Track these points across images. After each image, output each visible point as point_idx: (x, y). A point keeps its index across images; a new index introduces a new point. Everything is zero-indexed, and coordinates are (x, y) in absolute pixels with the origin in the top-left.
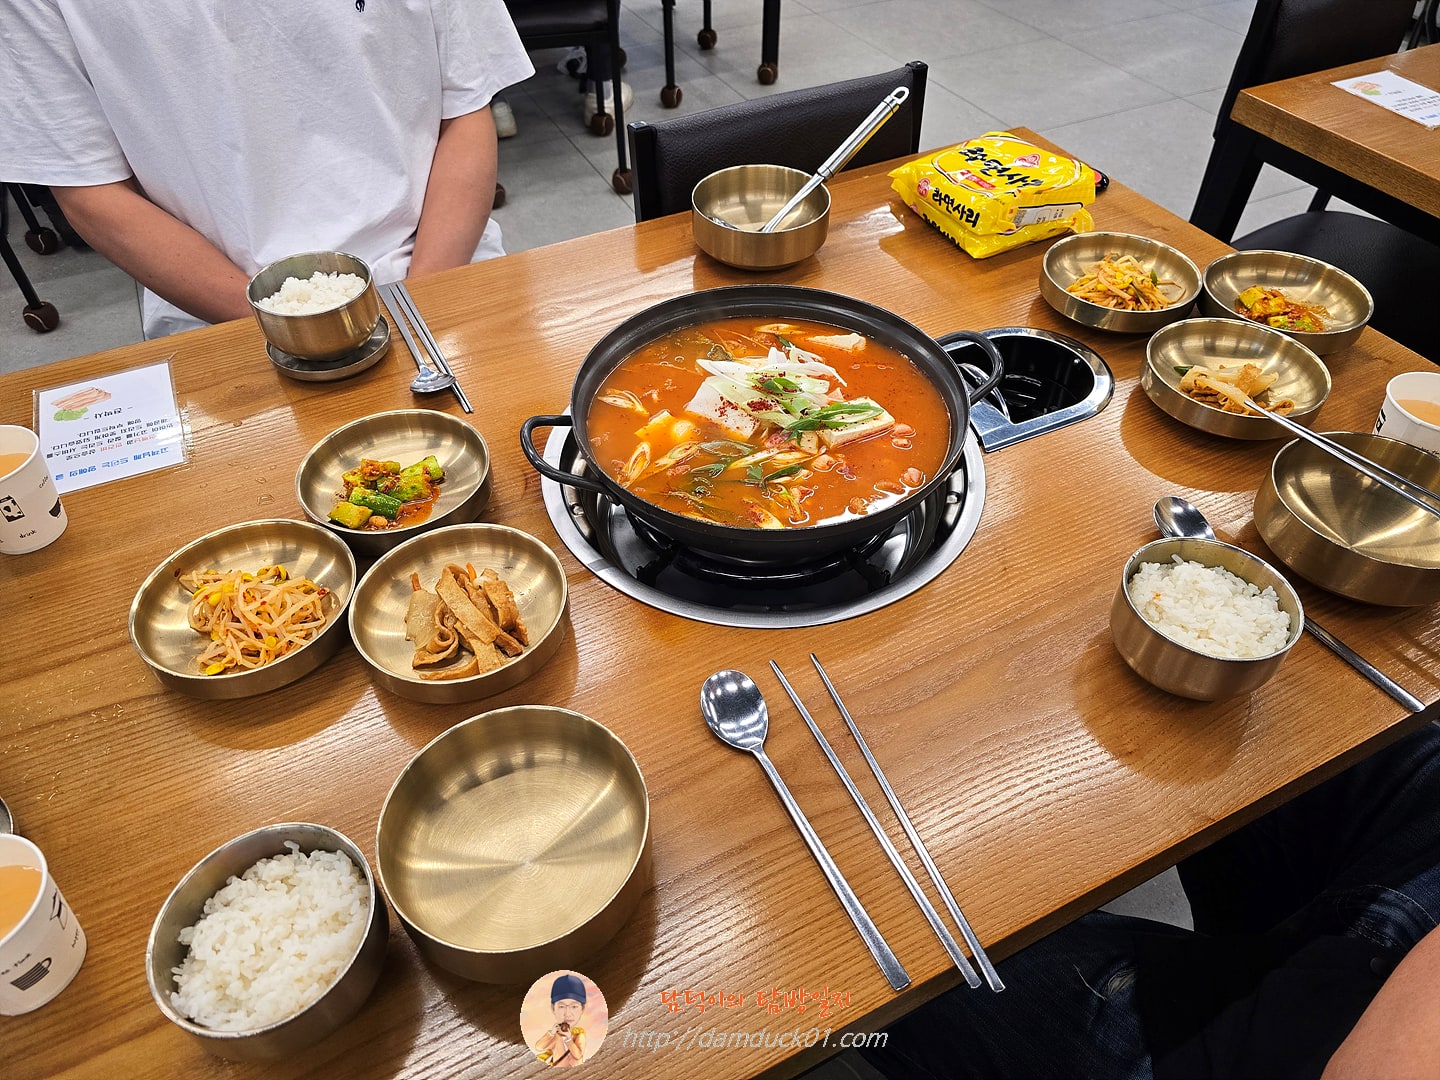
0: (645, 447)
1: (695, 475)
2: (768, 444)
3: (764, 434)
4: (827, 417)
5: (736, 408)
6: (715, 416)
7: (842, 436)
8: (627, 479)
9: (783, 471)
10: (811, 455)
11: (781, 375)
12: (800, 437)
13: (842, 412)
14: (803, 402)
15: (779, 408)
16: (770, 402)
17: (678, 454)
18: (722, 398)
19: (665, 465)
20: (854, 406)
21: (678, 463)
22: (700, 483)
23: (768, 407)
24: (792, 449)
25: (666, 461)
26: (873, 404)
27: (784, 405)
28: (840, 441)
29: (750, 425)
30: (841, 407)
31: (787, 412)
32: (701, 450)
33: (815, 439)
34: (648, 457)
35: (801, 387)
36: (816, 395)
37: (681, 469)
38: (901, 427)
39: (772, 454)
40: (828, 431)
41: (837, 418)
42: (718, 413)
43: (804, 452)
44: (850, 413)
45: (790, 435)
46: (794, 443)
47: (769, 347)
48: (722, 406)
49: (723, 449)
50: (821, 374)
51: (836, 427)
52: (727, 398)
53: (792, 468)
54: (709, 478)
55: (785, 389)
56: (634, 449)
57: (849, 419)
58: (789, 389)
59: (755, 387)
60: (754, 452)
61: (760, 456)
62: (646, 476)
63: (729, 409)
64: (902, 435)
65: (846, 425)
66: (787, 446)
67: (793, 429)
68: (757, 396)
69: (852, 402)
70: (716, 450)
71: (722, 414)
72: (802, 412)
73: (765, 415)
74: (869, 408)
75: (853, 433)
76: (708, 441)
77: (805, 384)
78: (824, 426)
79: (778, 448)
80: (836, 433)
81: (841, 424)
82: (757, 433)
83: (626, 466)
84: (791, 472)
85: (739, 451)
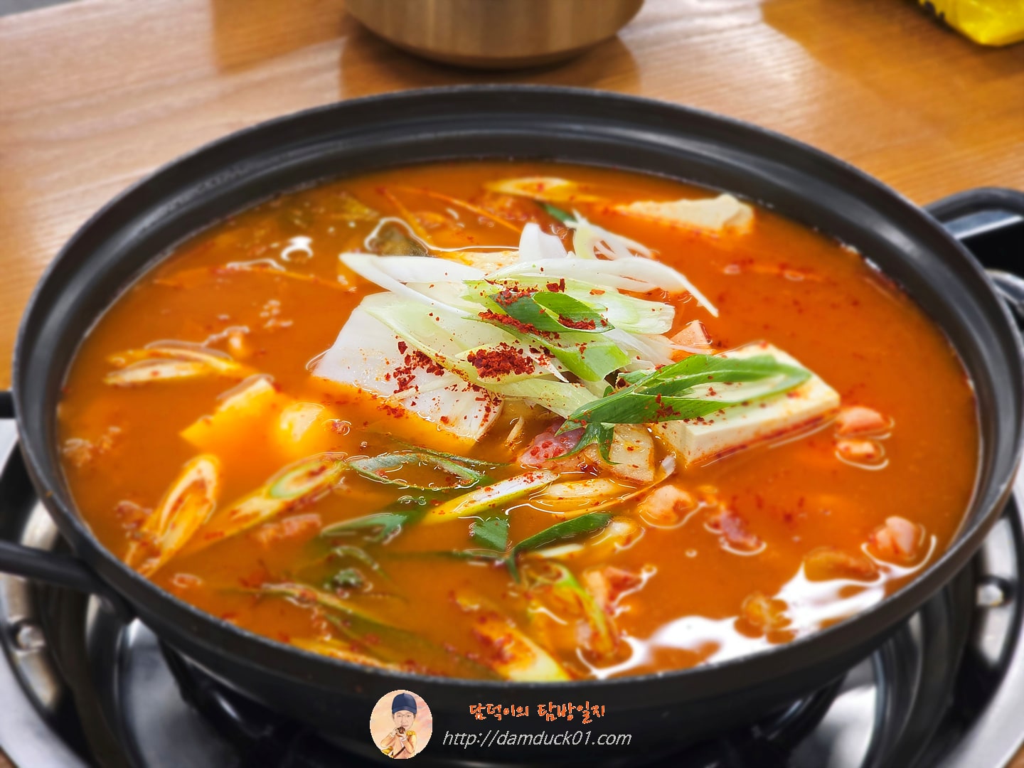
0: (204, 469)
1: (335, 541)
2: (525, 459)
3: (515, 432)
4: (675, 388)
5: (438, 370)
6: (386, 391)
7: (713, 437)
8: (154, 552)
9: (564, 529)
10: (637, 484)
11: (553, 287)
12: (607, 439)
13: (710, 378)
14: (613, 352)
15: (552, 368)
16: (527, 353)
17: (290, 487)
18: (402, 347)
19: (256, 514)
20: (737, 364)
21: (290, 509)
22: (349, 561)
23: (522, 366)
24: (590, 472)
25: (261, 504)
26: (783, 358)
27: (564, 361)
28: (709, 448)
29: (477, 410)
30: (706, 364)
31: (572, 378)
32: (353, 477)
33: (646, 447)
34: (211, 493)
35: (606, 316)
36: (644, 338)
37: (296, 524)
38: (856, 415)
39: (537, 483)
40: (676, 425)
41: (699, 393)
42: (394, 383)
43: (620, 478)
44: (729, 380)
45: (581, 434)
46: (593, 455)
47: (521, 225)
48: (403, 366)
49: (409, 471)
50: (651, 286)
51: (697, 414)
52: (415, 344)
53: (586, 519)
54: (369, 548)
55: (566, 321)
56: (174, 473)
57: (728, 395)
58: (576, 320)
59: (489, 316)
60: (490, 479)
61: (506, 489)
62: (203, 544)
63: (421, 374)
64: (860, 432)
65: (721, 409)
66: (573, 463)
67: (588, 419)
68: (492, 339)
69: (732, 355)
70: (392, 476)
71: (403, 385)
72: (611, 378)
73: (514, 385)
74: (774, 368)
75: (740, 431)
76: (370, 452)
77: (615, 309)
78: (668, 412)
79: (554, 469)
80: (697, 430)
81: (708, 407)
82: (495, 433)
83: (153, 517)
84: (583, 530)
85: (451, 478)
